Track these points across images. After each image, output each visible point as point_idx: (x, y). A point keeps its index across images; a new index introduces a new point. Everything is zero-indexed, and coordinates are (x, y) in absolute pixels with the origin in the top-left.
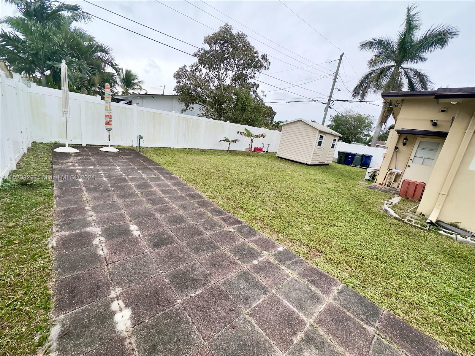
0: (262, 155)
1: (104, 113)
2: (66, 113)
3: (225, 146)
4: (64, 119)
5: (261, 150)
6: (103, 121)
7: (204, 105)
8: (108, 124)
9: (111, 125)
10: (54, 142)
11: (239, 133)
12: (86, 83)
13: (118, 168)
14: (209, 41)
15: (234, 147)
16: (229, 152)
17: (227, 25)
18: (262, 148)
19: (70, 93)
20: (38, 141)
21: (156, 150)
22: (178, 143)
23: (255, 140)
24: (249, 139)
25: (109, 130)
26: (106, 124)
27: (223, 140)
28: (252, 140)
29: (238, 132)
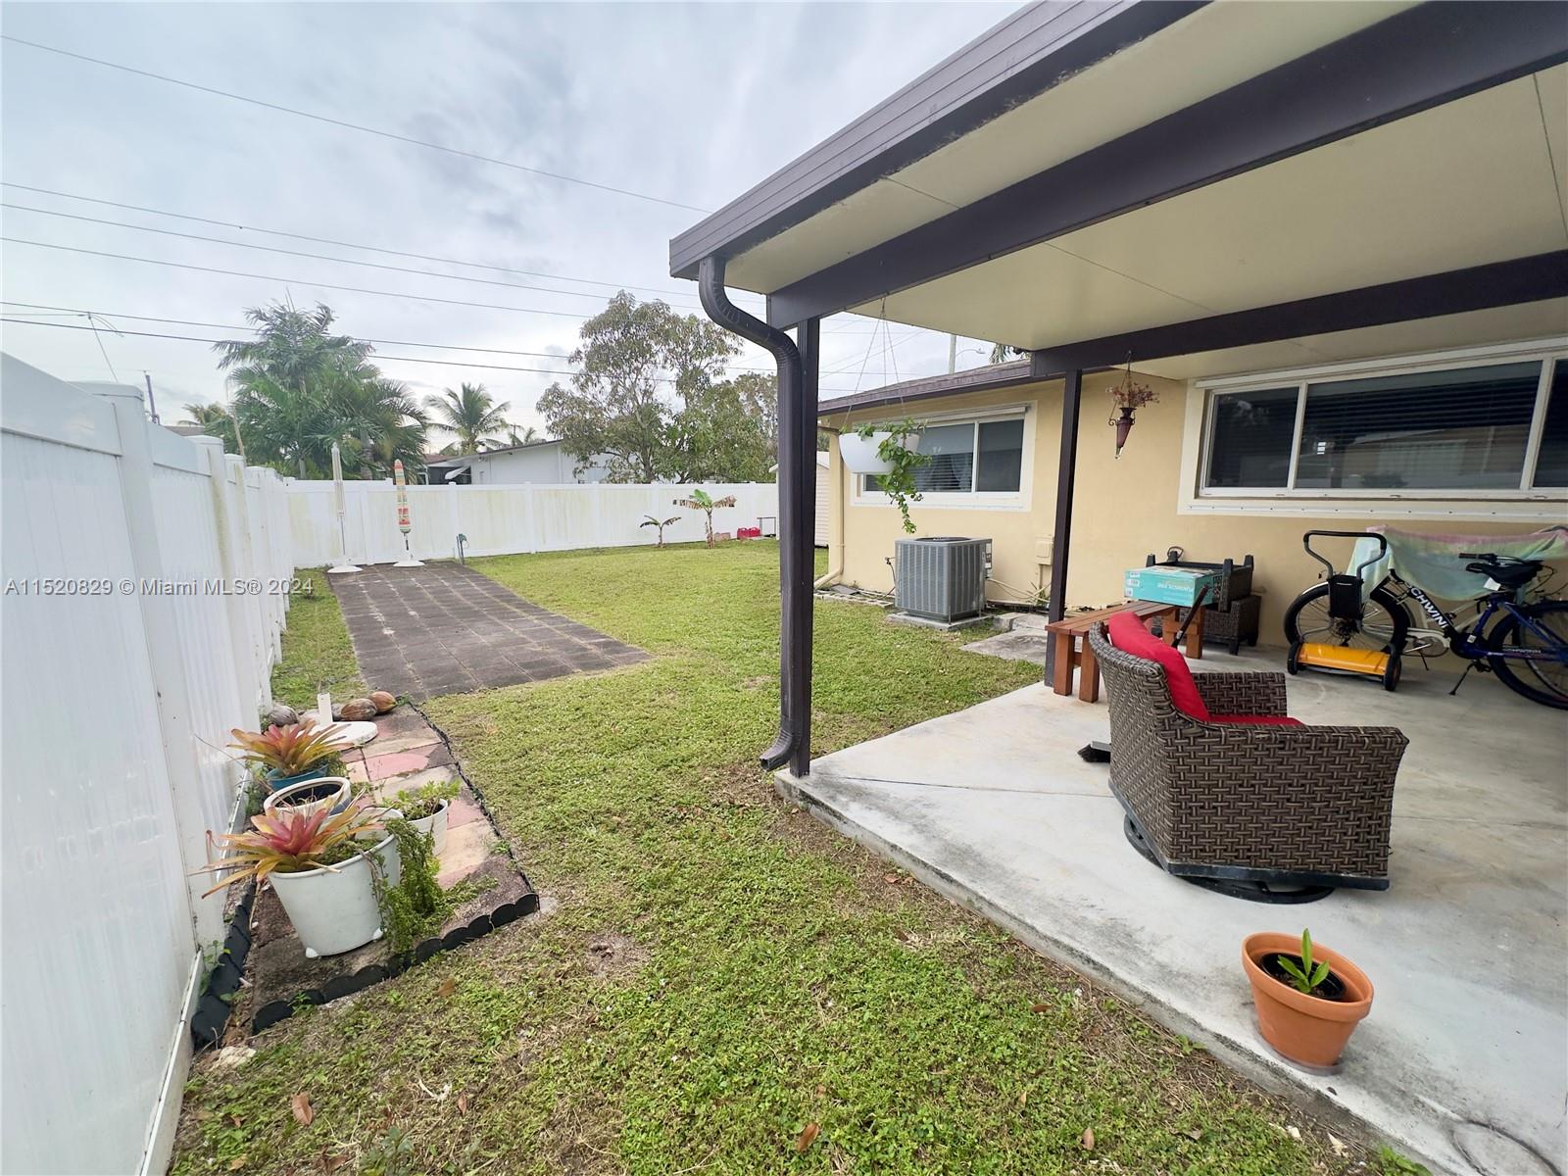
0: (759, 545)
1: (396, 506)
2: (341, 515)
3: (651, 536)
4: (339, 524)
5: (756, 533)
6: (396, 518)
7: (618, 453)
8: (403, 522)
9: (408, 523)
10: (324, 565)
11: (678, 503)
12: (368, 457)
13: (413, 579)
14: (591, 329)
15: (671, 535)
16: (663, 546)
17: (622, 294)
18: (758, 527)
19: (344, 481)
20: (301, 568)
21: (493, 560)
22: (545, 542)
23: (715, 511)
24: (703, 512)
25: (406, 533)
26: (400, 523)
27: (647, 524)
28: (709, 513)
29: (675, 502)
